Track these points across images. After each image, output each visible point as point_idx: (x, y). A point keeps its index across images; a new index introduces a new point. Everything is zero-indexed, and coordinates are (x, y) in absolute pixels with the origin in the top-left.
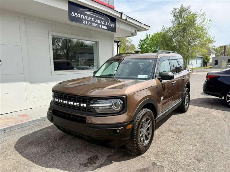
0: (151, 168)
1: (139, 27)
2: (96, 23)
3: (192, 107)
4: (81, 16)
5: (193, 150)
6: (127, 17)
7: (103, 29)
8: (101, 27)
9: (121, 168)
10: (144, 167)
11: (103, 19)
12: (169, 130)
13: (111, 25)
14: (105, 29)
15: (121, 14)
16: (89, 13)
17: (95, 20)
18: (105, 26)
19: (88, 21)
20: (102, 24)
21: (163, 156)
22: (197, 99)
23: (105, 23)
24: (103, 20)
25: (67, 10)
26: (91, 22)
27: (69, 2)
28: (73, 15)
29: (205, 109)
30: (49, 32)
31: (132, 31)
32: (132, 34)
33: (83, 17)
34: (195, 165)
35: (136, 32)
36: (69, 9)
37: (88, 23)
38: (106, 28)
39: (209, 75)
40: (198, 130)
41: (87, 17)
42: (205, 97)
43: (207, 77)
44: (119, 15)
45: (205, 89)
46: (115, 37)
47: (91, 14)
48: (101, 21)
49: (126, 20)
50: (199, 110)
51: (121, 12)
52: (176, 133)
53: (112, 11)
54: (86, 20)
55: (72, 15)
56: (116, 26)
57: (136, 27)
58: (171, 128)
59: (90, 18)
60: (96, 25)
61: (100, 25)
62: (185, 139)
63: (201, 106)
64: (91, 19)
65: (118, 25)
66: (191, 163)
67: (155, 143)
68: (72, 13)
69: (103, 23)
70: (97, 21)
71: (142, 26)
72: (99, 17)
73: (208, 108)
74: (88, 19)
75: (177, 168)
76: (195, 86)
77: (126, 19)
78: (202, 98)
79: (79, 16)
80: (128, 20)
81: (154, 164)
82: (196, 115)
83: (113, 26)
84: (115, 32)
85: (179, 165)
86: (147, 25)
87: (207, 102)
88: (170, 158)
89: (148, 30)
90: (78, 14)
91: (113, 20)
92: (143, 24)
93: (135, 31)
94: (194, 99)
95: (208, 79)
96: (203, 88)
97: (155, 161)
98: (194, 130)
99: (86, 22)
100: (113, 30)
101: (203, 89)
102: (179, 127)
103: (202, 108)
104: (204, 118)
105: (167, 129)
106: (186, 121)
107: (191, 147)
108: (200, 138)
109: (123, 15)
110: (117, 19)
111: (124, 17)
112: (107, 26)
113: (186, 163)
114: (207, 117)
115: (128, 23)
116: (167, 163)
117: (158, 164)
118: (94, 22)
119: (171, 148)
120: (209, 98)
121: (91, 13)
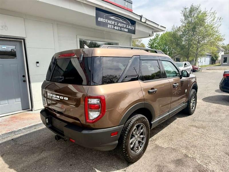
0: (185, 160)
1: (156, 29)
2: (119, 26)
3: (209, 104)
4: (106, 21)
5: (220, 144)
6: (146, 19)
7: (124, 31)
8: (123, 29)
9: (157, 159)
10: (177, 158)
11: (124, 22)
12: (192, 126)
13: (131, 28)
14: (126, 32)
15: (141, 17)
16: (112, 18)
17: (118, 24)
18: (127, 28)
19: (112, 25)
20: (123, 27)
21: (193, 149)
22: (213, 96)
23: (126, 26)
24: (124, 24)
25: (95, 15)
26: (114, 26)
27: (96, 9)
28: (100, 20)
29: (222, 106)
30: (77, 36)
31: (149, 33)
32: (150, 35)
33: (107, 21)
34: (225, 158)
35: (153, 34)
36: (96, 15)
37: (112, 27)
38: (127, 30)
39: (226, 73)
40: (221, 126)
41: (111, 21)
42: (220, 95)
43: (224, 75)
44: (139, 19)
45: (222, 87)
46: (132, 38)
47: (115, 19)
48: (123, 25)
49: (145, 23)
50: (218, 107)
51: (140, 15)
52: (199, 128)
53: (133, 15)
54: (110, 24)
55: (98, 20)
56: (136, 28)
57: (153, 29)
58: (194, 124)
59: (113, 23)
60: (119, 28)
61: (122, 28)
62: (210, 134)
63: (218, 103)
64: (115, 23)
65: (138, 28)
66: (220, 156)
67: (182, 137)
68: (99, 18)
69: (125, 26)
70: (119, 24)
71: (159, 27)
72: (121, 21)
73: (226, 105)
74: (112, 23)
75: (209, 161)
76: (208, 84)
77: (145, 21)
78: (218, 96)
79: (104, 20)
80: (147, 22)
81: (186, 156)
82: (215, 112)
83: (133, 28)
84: (135, 34)
85: (210, 157)
86: (163, 27)
87: (223, 99)
88: (199, 151)
89: (164, 31)
90: (104, 19)
91: (133, 22)
92: (159, 26)
93: (153, 32)
94: (210, 97)
95: (225, 78)
96: (220, 85)
97: (186, 153)
98: (217, 126)
99: (110, 26)
100: (134, 32)
101: (220, 87)
102: (201, 123)
103: (220, 105)
104: (224, 115)
105: (190, 124)
106: (207, 117)
107: (218, 142)
108: (224, 134)
109: (142, 18)
110: (137, 22)
111: (143, 20)
112: (128, 29)
113: (216, 156)
114: (226, 114)
115: (147, 25)
116: (198, 156)
117: (190, 156)
118: (117, 26)
119: (199, 142)
120: (224, 96)
121: (115, 17)
